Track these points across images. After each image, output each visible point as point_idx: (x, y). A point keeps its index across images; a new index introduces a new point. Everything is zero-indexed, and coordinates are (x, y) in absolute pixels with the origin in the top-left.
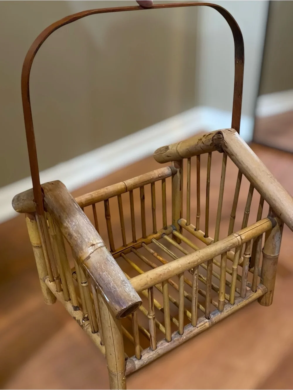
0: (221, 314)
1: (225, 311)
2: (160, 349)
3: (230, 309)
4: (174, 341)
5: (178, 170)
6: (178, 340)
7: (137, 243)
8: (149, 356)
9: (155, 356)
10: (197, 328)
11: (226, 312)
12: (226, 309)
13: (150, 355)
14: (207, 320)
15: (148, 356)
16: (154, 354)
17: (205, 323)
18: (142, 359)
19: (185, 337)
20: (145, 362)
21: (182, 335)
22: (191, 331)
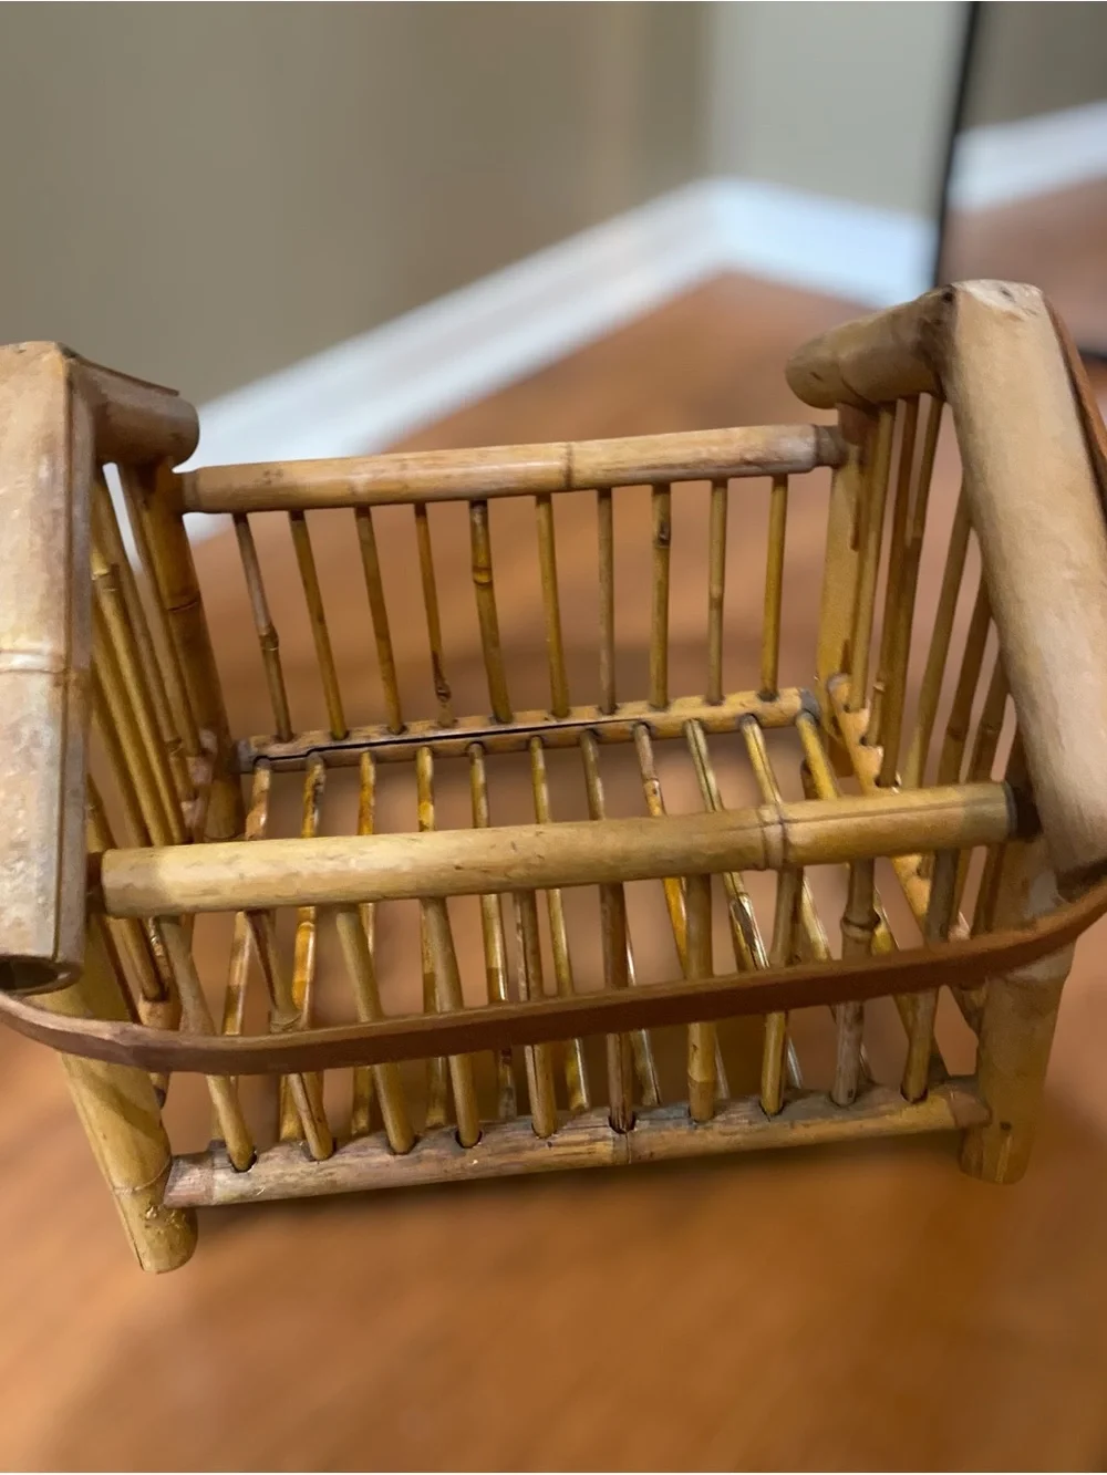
0: (691, 1133)
1: (718, 1124)
2: (343, 1165)
3: (747, 1126)
4: (419, 1160)
5: (853, 450)
6: (440, 1160)
7: (616, 718)
8: (283, 1175)
9: (311, 1181)
10: (550, 1145)
11: (724, 1134)
12: (728, 1122)
13: (289, 1170)
14: (610, 1133)
15: (279, 1171)
16: (310, 1174)
17: (594, 1141)
18: (250, 1171)
19: (475, 1162)
20: (263, 1188)
21: (469, 1151)
22: (517, 1150)
